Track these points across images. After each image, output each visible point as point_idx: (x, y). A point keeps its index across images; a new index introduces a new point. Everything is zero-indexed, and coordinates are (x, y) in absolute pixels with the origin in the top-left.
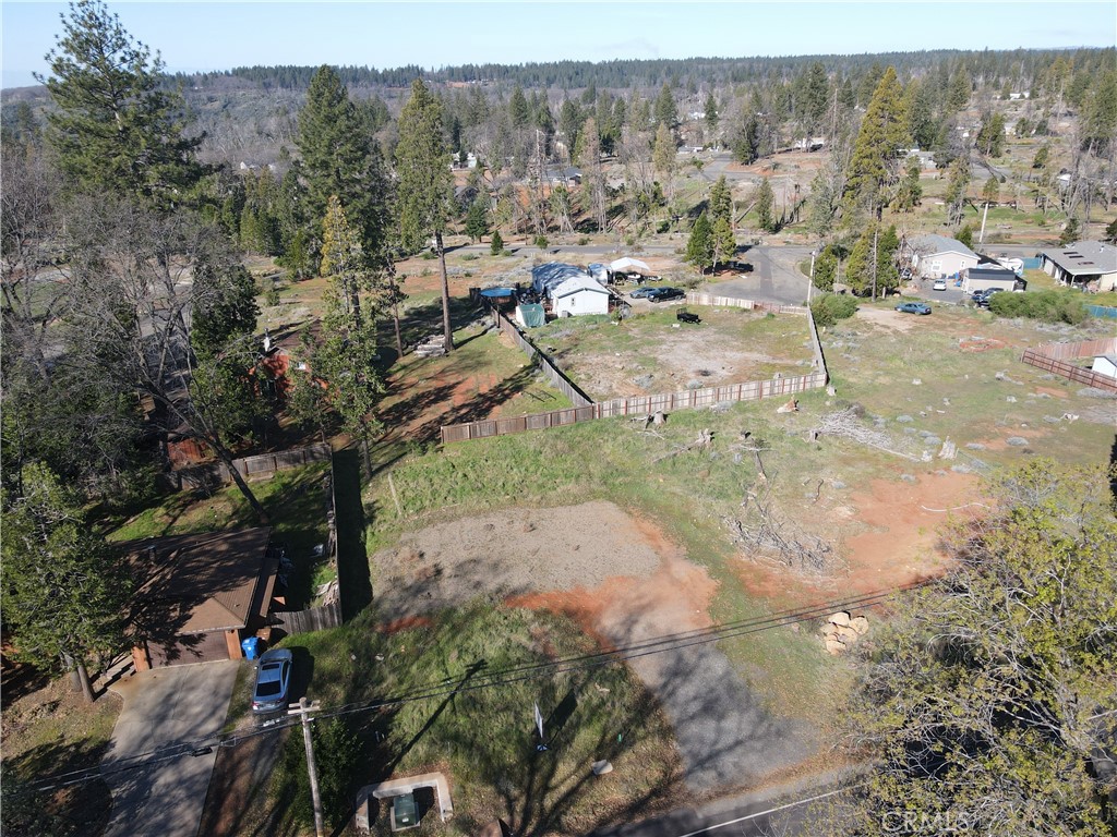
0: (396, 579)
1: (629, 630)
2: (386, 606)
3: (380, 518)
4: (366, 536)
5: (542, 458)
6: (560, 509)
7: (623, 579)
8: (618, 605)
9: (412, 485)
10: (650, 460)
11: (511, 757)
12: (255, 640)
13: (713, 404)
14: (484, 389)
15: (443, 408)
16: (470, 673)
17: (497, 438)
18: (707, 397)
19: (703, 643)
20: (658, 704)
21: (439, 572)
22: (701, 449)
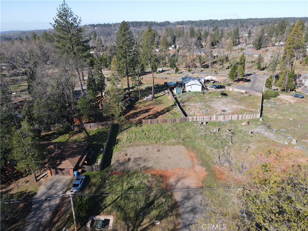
0: (118, 160)
1: (176, 184)
2: (113, 167)
3: (120, 143)
4: (114, 148)
5: (168, 131)
6: (168, 146)
7: (180, 169)
8: (176, 176)
9: (130, 135)
10: (199, 135)
11: (132, 215)
12: (77, 172)
13: (223, 120)
14: (159, 111)
15: (147, 114)
16: (129, 189)
17: (157, 124)
18: (221, 118)
19: (197, 191)
20: (178, 206)
21: (129, 160)
22: (215, 133)
